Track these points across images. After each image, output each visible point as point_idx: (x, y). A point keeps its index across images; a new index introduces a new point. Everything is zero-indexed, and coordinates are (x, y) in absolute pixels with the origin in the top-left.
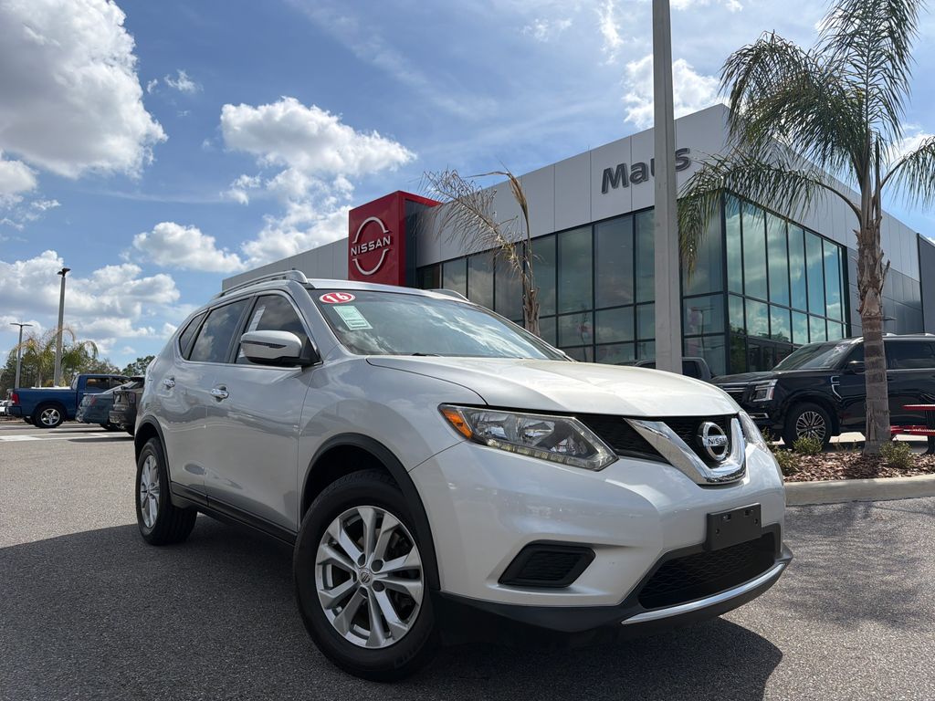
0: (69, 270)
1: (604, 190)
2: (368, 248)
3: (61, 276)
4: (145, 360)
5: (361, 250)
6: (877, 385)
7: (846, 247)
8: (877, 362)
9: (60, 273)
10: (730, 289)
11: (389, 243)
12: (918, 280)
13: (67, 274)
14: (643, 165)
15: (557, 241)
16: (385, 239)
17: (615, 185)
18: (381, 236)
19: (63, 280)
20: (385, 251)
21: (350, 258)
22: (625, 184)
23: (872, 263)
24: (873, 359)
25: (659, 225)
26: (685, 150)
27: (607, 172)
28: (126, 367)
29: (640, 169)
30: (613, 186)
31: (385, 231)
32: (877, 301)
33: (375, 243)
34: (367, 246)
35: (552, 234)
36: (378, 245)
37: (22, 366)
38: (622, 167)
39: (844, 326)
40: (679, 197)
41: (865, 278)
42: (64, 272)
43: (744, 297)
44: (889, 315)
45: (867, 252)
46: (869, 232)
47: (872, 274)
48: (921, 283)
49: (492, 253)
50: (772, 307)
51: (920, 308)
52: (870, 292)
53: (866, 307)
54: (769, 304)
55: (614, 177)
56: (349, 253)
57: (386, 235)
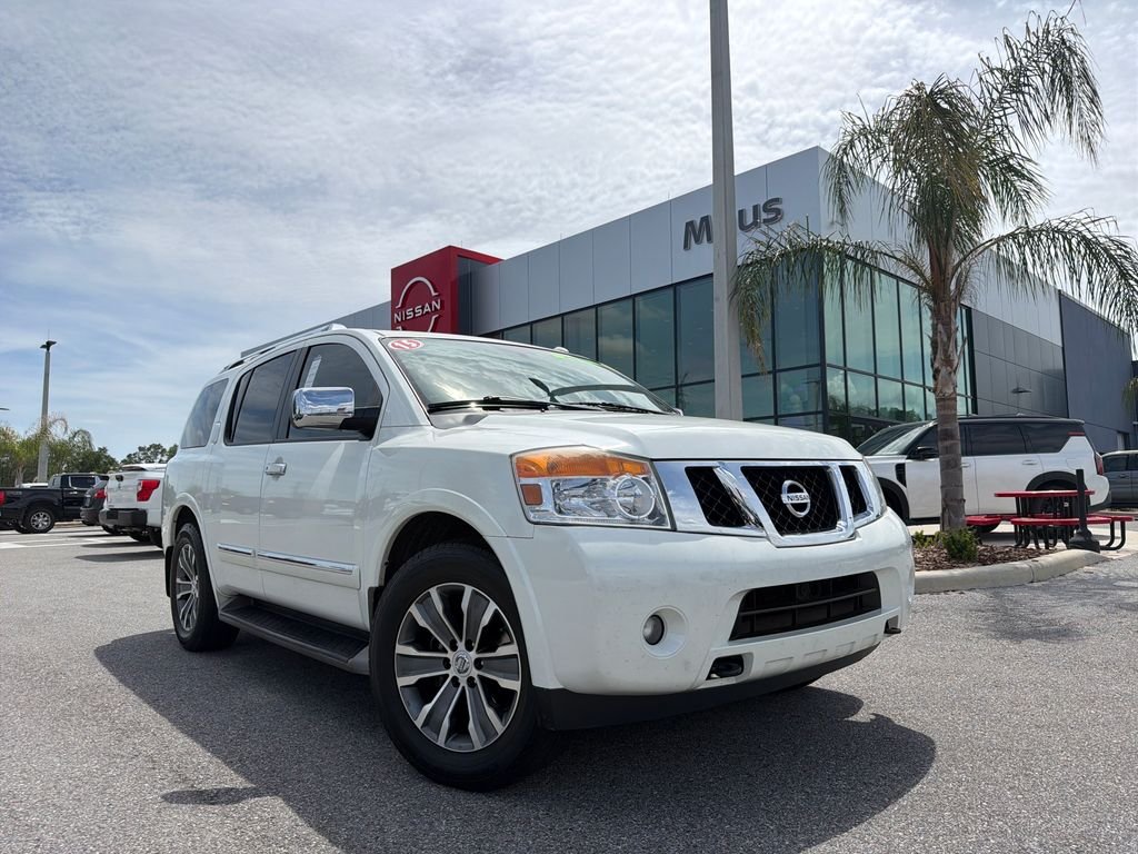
0: (54, 343)
1: (686, 246)
2: (415, 314)
3: (45, 350)
4: (149, 449)
5: (406, 316)
6: (949, 471)
7: (970, 308)
8: (952, 446)
9: (43, 347)
10: (828, 362)
11: (438, 307)
12: (1060, 344)
13: (51, 347)
15: (633, 305)
16: (434, 303)
17: (698, 241)
18: (430, 299)
19: (48, 354)
20: (434, 317)
21: (394, 326)
22: (709, 239)
23: (945, 339)
24: (948, 443)
26: (777, 200)
27: (690, 224)
28: (125, 457)
30: (696, 241)
31: (434, 294)
32: (951, 380)
33: (423, 308)
34: (413, 311)
35: (628, 298)
36: (425, 310)
38: (705, 220)
39: (969, 400)
40: (739, 263)
41: (938, 356)
42: (48, 345)
43: (846, 370)
44: (1023, 386)
45: (940, 326)
46: (942, 305)
47: (946, 351)
48: (1063, 348)
49: (560, 319)
50: (879, 380)
51: (1063, 377)
52: (943, 371)
53: (939, 387)
54: (876, 377)
55: (697, 232)
56: (393, 319)
57: (435, 298)
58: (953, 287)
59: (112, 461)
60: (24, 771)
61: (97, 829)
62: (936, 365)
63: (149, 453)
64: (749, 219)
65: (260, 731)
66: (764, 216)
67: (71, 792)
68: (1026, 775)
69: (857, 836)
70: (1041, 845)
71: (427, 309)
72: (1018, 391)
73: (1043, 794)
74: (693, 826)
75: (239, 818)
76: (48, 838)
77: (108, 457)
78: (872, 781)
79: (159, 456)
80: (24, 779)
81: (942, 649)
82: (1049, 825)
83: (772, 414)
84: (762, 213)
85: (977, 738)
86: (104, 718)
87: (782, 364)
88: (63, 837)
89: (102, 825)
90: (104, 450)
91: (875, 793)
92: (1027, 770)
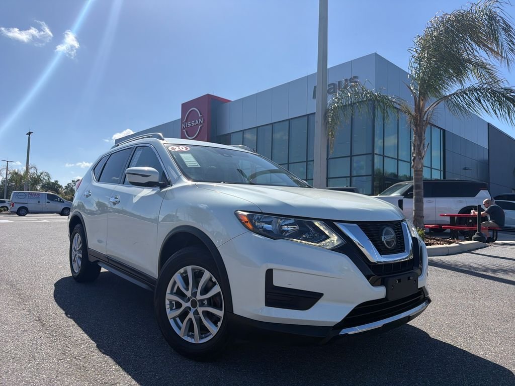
0: (32, 133)
1: (314, 97)
2: (191, 124)
3: (28, 136)
4: (76, 182)
5: (187, 125)
6: (418, 203)
7: (445, 130)
8: (419, 192)
9: (27, 134)
10: (375, 152)
11: (202, 122)
12: (487, 148)
13: (31, 135)
14: (334, 84)
15: (289, 123)
16: (200, 120)
18: (198, 118)
19: (29, 138)
20: (200, 126)
21: (182, 130)
23: (419, 143)
24: (417, 191)
25: (317, 122)
26: (355, 77)
27: (316, 87)
28: (66, 185)
29: (332, 87)
31: (200, 116)
32: (421, 162)
33: (195, 122)
34: (191, 123)
35: (286, 120)
39: (442, 172)
42: (29, 133)
43: (384, 156)
44: (467, 166)
45: (417, 138)
46: (419, 128)
47: (419, 149)
48: (489, 150)
49: (256, 129)
51: (488, 163)
52: (417, 158)
53: (415, 165)
54: (398, 160)
56: (181, 127)
57: (201, 118)
62: (414, 155)
71: (197, 123)
72: (465, 169)
77: (58, 185)
83: (349, 175)
84: (349, 83)
87: (354, 153)
90: (57, 182)
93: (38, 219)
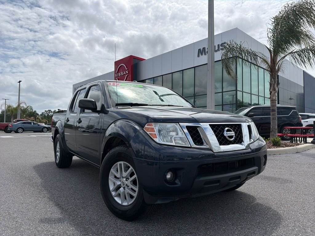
0: (21, 81)
1: (198, 56)
3: (19, 83)
4: (48, 111)
5: (119, 75)
6: (274, 121)
7: (278, 75)
8: (274, 113)
9: (18, 82)
10: (238, 89)
11: (128, 73)
15: (183, 73)
16: (126, 71)
17: (202, 54)
20: (126, 75)
22: (205, 54)
23: (274, 83)
24: (273, 113)
25: (209, 70)
26: (224, 43)
27: (199, 50)
28: (41, 113)
30: (201, 55)
31: (126, 69)
32: (275, 95)
33: (123, 73)
34: (121, 74)
35: (181, 71)
36: (124, 74)
37: (6, 113)
38: (204, 48)
41: (271, 88)
42: (20, 82)
43: (243, 92)
44: (292, 98)
45: (273, 79)
46: (273, 73)
47: (274, 87)
48: (304, 87)
49: (162, 76)
50: (252, 95)
51: (303, 95)
52: (273, 92)
53: (272, 97)
54: (251, 94)
55: (202, 52)
56: (115, 76)
58: (277, 68)
59: (38, 114)
60: (13, 201)
61: (33, 219)
62: (271, 90)
63: (48, 112)
64: (217, 49)
65: (80, 191)
66: (221, 47)
67: (26, 208)
68: (304, 209)
69: (256, 226)
70: (311, 231)
72: (291, 99)
73: (310, 215)
74: (206, 222)
75: (74, 216)
76: (20, 221)
77: (36, 113)
78: (258, 210)
79: (50, 113)
80: (13, 203)
81: (274, 171)
82: (313, 225)
83: (221, 104)
84: (220, 47)
85: (287, 198)
86: (36, 186)
87: (225, 90)
88: (24, 221)
89: (35, 218)
90: (35, 111)
91: (259, 213)
92: (303, 208)
93: (29, 135)
